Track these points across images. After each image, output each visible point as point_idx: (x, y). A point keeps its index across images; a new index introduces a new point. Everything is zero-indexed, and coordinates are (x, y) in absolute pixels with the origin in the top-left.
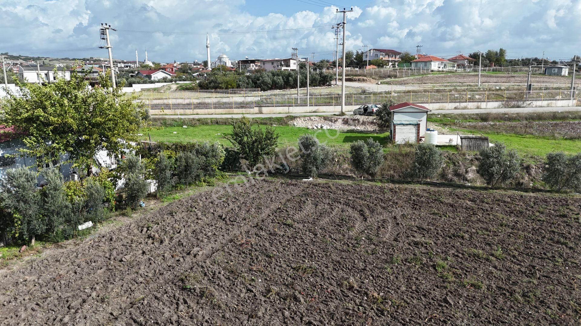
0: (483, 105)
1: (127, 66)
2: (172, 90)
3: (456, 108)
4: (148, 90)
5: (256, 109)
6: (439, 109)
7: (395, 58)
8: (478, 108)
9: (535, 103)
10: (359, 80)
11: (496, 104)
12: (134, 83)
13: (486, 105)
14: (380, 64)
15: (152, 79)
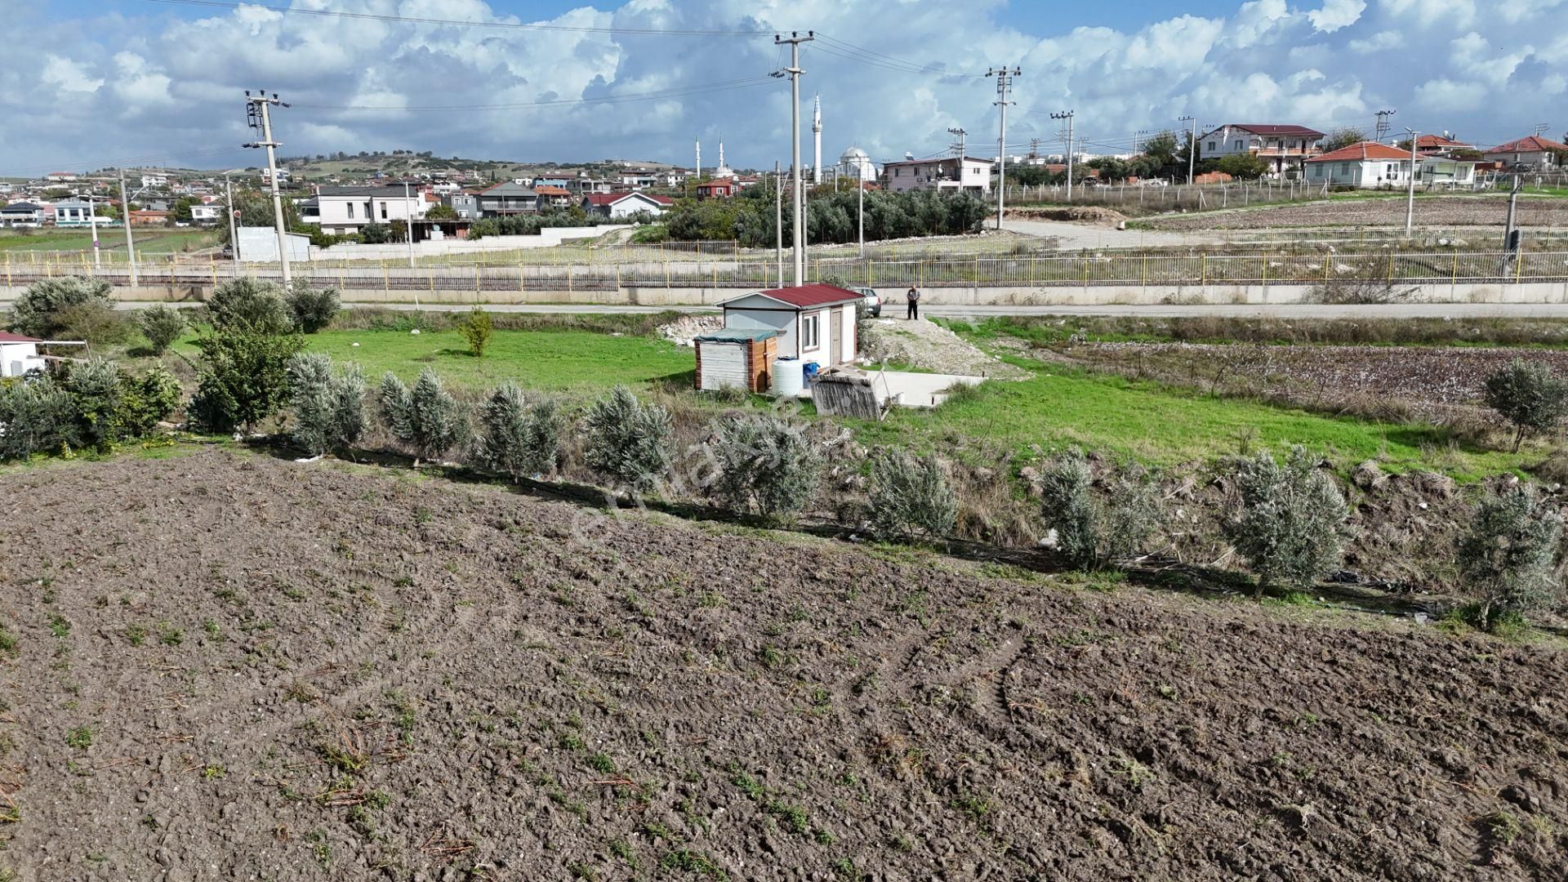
0: (1255, 293)
1: (645, 182)
2: (618, 243)
3: (1167, 301)
4: (573, 241)
5: (623, 294)
6: (1114, 304)
7: (1303, 151)
8: (1237, 301)
9: (1428, 291)
10: (1083, 217)
11: (1296, 292)
12: (545, 225)
13: (1265, 295)
14: (1245, 170)
15: (613, 215)
